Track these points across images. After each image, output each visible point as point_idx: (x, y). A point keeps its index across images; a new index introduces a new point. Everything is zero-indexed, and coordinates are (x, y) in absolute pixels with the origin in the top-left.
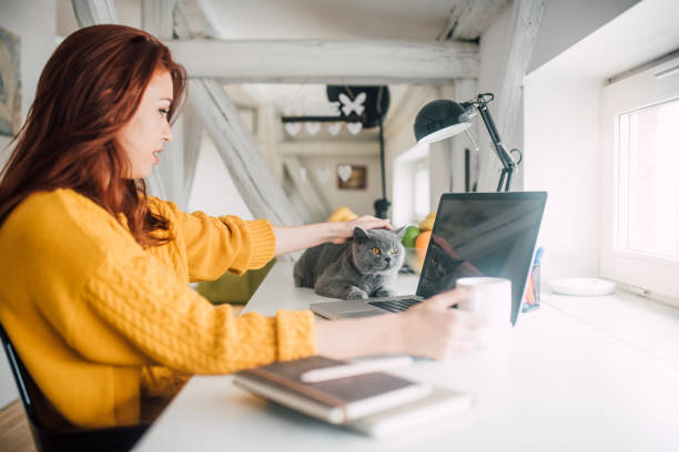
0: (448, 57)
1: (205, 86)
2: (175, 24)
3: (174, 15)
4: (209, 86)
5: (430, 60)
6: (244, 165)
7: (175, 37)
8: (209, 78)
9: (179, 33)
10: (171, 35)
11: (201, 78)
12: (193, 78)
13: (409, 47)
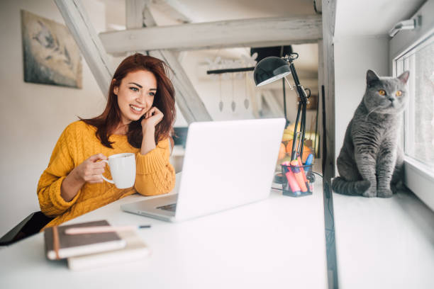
0: (309, 25)
1: (162, 54)
2: (144, 18)
3: (143, 14)
4: (164, 54)
5: (298, 29)
6: (185, 102)
7: (144, 26)
8: (164, 50)
9: (146, 24)
10: (141, 25)
11: (159, 50)
12: (155, 50)
13: (284, 20)
